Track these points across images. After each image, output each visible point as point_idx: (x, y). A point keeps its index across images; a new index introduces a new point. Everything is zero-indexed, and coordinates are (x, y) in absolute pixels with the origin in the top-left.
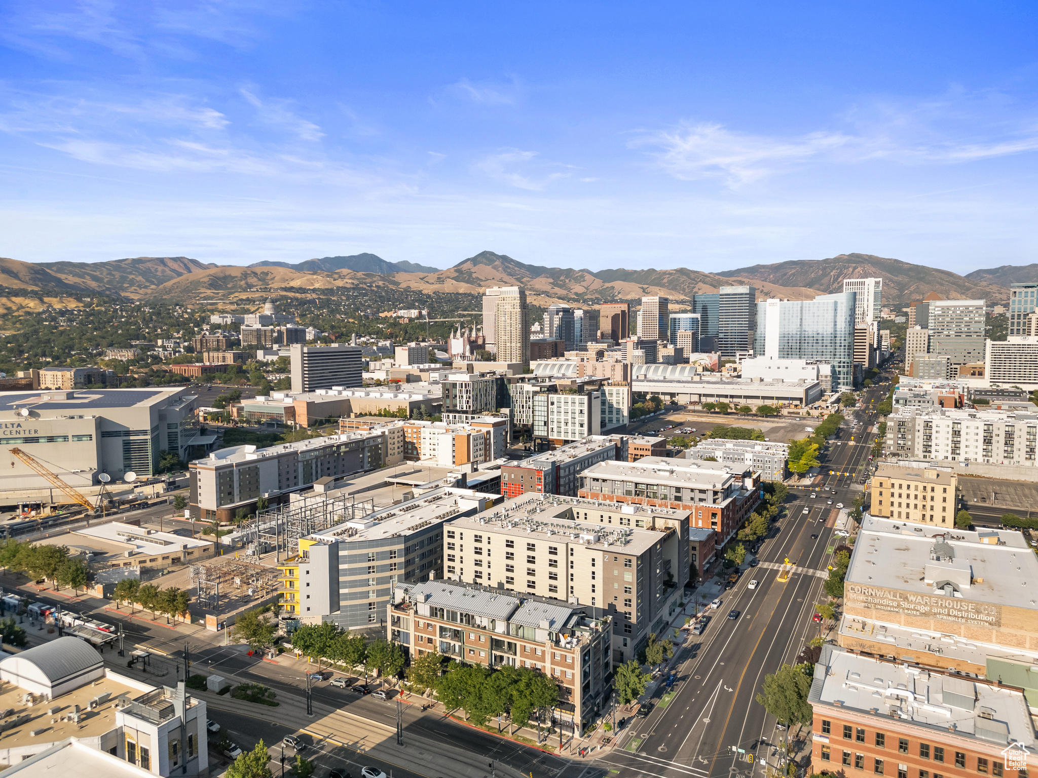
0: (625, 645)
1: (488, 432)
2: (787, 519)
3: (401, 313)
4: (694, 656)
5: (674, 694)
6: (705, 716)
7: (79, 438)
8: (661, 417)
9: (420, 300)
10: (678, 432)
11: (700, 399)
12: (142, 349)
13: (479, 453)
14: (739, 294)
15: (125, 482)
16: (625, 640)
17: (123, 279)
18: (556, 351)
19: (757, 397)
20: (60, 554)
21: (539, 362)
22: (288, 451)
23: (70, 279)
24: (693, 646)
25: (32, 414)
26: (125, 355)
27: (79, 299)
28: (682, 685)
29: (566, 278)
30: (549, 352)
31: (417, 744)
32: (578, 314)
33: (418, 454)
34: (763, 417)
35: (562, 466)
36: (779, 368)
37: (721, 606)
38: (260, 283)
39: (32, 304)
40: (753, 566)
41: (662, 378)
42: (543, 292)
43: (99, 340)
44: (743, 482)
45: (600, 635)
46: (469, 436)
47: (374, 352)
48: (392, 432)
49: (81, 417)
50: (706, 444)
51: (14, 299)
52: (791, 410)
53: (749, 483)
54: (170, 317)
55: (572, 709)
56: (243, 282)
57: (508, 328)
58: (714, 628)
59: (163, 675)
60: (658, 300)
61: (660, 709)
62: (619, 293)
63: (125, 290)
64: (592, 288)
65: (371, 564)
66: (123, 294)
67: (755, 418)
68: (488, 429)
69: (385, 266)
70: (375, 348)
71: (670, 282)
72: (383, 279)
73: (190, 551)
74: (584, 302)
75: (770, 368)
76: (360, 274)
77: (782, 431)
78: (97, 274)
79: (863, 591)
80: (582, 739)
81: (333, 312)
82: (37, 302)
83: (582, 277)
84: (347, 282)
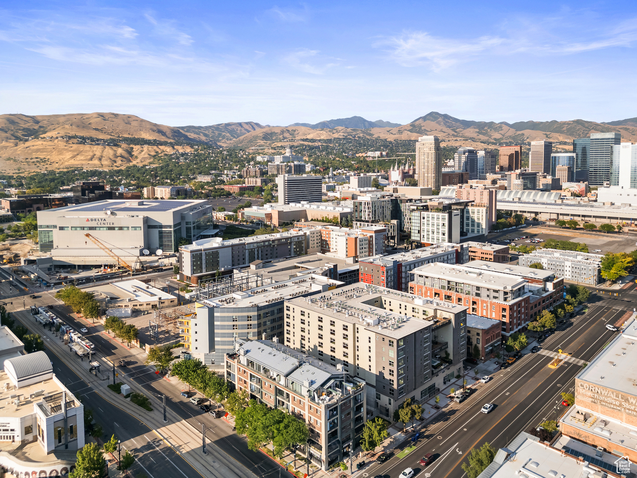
0: (390, 404)
1: (371, 237)
2: (584, 316)
3: (370, 154)
4: (447, 420)
5: (414, 448)
6: (428, 471)
7: (135, 228)
8: (521, 229)
9: (386, 144)
10: (528, 241)
11: (558, 217)
12: (215, 176)
13: (364, 250)
14: (606, 139)
15: (156, 255)
16: (390, 400)
17: (220, 135)
18: (462, 180)
19: (605, 217)
20: (90, 297)
21: (448, 187)
22: (241, 242)
23: (192, 135)
24: (450, 411)
25: (112, 213)
26: (207, 179)
27: (192, 147)
28: (425, 441)
29: (488, 128)
30: (456, 180)
31: (216, 454)
32: (481, 154)
33: (329, 248)
34: (605, 232)
35: (403, 264)
36: (628, 195)
37: (490, 382)
38: (291, 136)
39: (169, 150)
40: (534, 352)
41: (532, 201)
42: (470, 138)
43: (195, 170)
44: (545, 285)
45: (350, 396)
46: (356, 238)
47: (344, 179)
48: (312, 233)
49: (137, 216)
50: (538, 253)
51: (160, 147)
52: (631, 228)
53: (550, 286)
54: (236, 157)
55: (320, 448)
56: (281, 136)
57: (426, 164)
58: (474, 399)
59: (104, 380)
60: (543, 144)
61: (398, 458)
62: (528, 138)
63: (219, 141)
64: (507, 135)
65: (235, 323)
66: (219, 144)
67: (598, 233)
68: (371, 234)
69: (367, 124)
70: (344, 176)
71: (568, 130)
72: (363, 132)
73: (162, 301)
74: (500, 145)
75: (621, 195)
76: (349, 130)
77: (617, 244)
78: (207, 132)
79: (591, 388)
80: (326, 472)
81: (328, 154)
82: (171, 148)
83: (501, 127)
84: (340, 135)
